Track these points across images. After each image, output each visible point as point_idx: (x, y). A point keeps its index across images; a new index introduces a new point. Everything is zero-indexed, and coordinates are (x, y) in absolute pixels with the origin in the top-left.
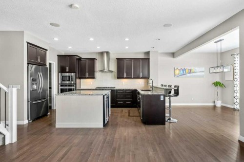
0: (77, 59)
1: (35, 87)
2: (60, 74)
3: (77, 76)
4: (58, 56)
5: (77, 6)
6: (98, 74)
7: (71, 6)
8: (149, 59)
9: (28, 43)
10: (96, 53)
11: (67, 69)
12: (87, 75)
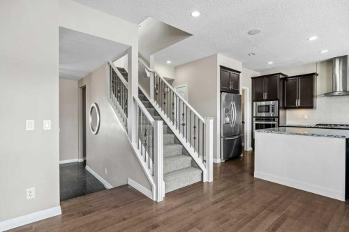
0: (281, 79)
1: (228, 120)
2: (254, 103)
3: (281, 105)
4: (253, 78)
6: (319, 101)
9: (221, 67)
11: (265, 96)
12: (298, 103)
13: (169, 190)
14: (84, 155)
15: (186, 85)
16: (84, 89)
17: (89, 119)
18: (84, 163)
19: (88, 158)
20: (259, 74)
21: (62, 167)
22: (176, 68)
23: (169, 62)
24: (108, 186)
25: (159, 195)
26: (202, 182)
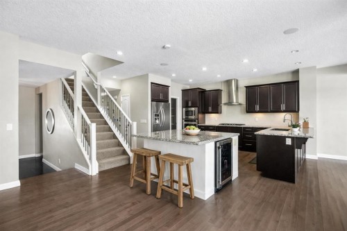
0: (199, 92)
1: (157, 121)
2: (184, 109)
3: (201, 110)
4: (183, 91)
5: (168, 46)
7: (164, 47)
8: (298, 81)
9: (152, 83)
10: (221, 82)
11: (190, 104)
12: (210, 109)
13: (102, 169)
14: (41, 150)
15: (129, 94)
16: (41, 95)
17: (46, 122)
18: (41, 158)
19: (44, 154)
20: (188, 87)
21: (21, 161)
22: (122, 81)
23: (115, 77)
24: (58, 169)
25: (94, 170)
26: (129, 164)
